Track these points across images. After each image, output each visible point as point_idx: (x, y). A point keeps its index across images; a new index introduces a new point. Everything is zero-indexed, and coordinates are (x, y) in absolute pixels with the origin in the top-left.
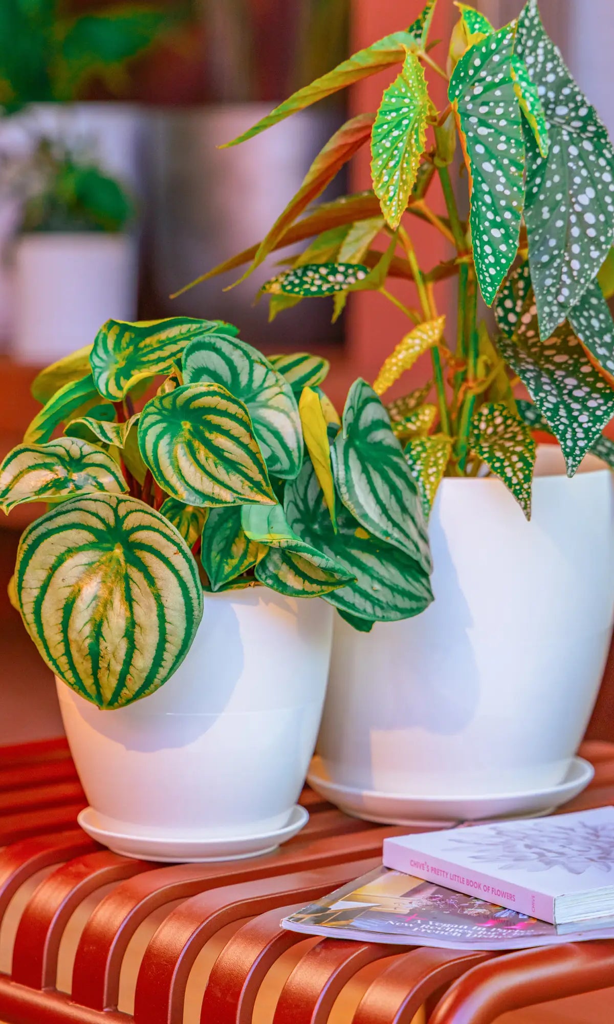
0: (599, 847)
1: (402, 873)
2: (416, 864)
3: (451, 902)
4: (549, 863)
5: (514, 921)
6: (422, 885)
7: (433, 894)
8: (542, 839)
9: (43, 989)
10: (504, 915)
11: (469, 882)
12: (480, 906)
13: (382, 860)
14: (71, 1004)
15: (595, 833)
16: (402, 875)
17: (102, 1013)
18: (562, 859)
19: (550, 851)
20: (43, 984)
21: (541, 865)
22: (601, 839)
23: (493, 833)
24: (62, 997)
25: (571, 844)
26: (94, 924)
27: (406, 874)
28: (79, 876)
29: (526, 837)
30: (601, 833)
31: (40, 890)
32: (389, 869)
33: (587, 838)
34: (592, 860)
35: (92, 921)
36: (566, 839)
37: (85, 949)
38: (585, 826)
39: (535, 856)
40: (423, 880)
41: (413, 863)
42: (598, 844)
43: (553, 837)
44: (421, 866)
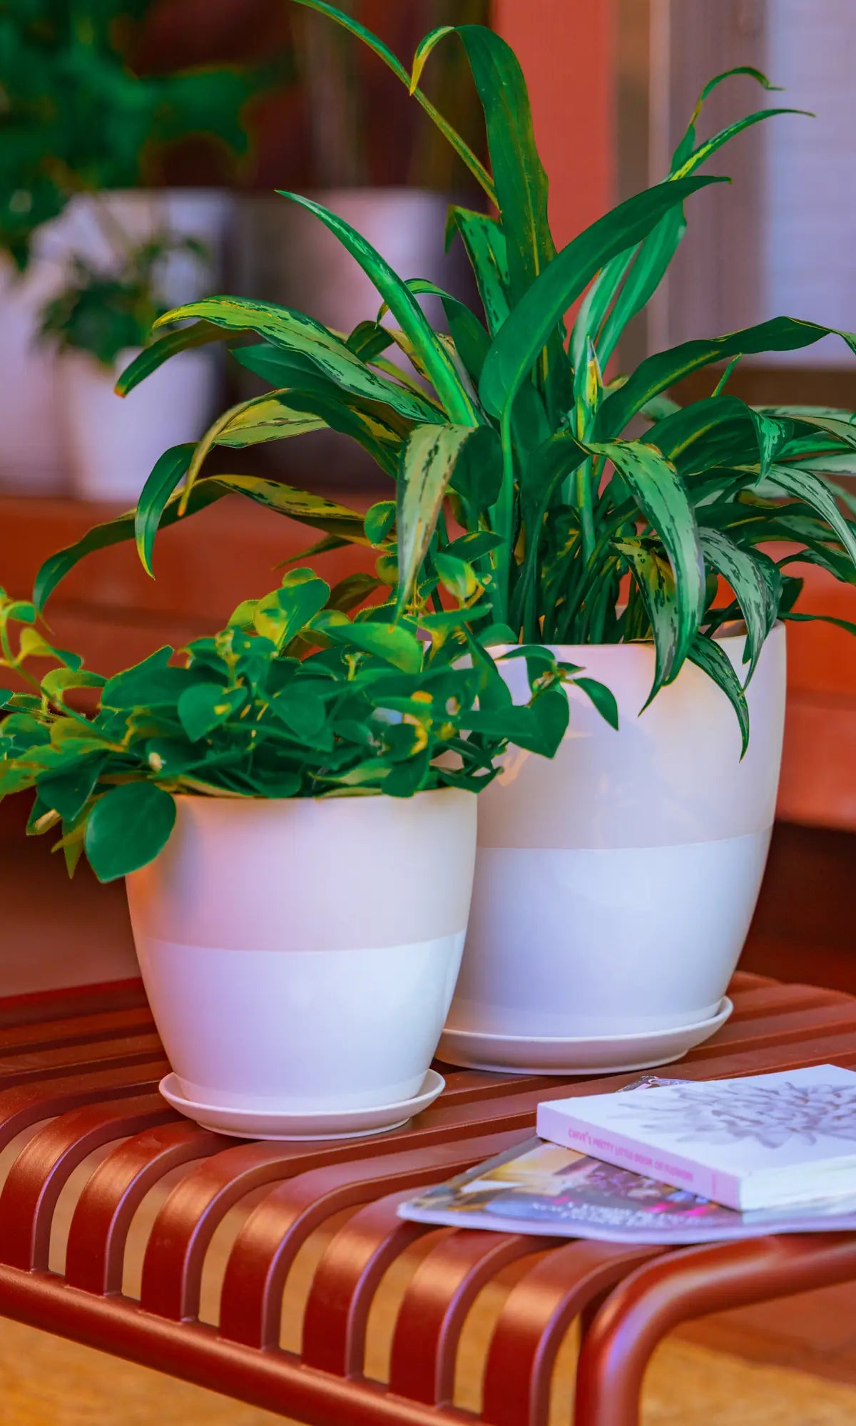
0: (806, 1114)
1: (559, 1145)
2: (575, 1135)
3: (614, 1181)
4: (740, 1134)
5: (689, 1206)
6: (580, 1161)
7: (594, 1171)
8: (736, 1103)
9: (105, 1294)
10: (678, 1198)
11: (639, 1158)
12: (650, 1187)
13: (535, 1130)
14: (140, 1312)
15: (804, 1096)
16: (560, 1148)
17: (179, 1324)
18: (757, 1129)
19: (742, 1119)
20: (105, 1287)
21: (730, 1136)
22: (810, 1104)
23: (676, 1096)
24: (128, 1303)
25: (771, 1110)
26: (169, 1213)
27: (564, 1147)
28: (150, 1153)
29: (717, 1101)
30: (811, 1096)
31: (101, 1170)
32: (544, 1141)
33: (792, 1103)
34: (794, 1130)
35: (166, 1208)
36: (766, 1103)
37: (158, 1244)
38: (792, 1087)
39: (723, 1125)
40: (582, 1154)
41: (572, 1133)
42: (805, 1110)
43: (750, 1102)
44: (582, 1137)
